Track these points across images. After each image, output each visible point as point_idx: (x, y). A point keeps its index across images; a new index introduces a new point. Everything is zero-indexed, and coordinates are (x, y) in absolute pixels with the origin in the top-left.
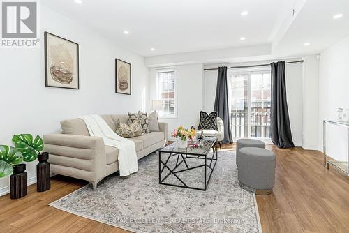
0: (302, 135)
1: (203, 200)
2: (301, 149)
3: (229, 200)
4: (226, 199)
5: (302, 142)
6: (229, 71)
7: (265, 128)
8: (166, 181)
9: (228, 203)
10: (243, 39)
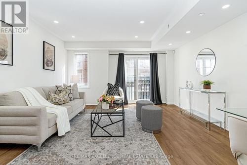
0: (166, 96)
1: (126, 143)
2: (166, 104)
3: (141, 140)
4: (138, 139)
5: (166, 100)
6: (125, 57)
7: (146, 93)
8: (95, 134)
9: (140, 142)
10: (136, 37)
